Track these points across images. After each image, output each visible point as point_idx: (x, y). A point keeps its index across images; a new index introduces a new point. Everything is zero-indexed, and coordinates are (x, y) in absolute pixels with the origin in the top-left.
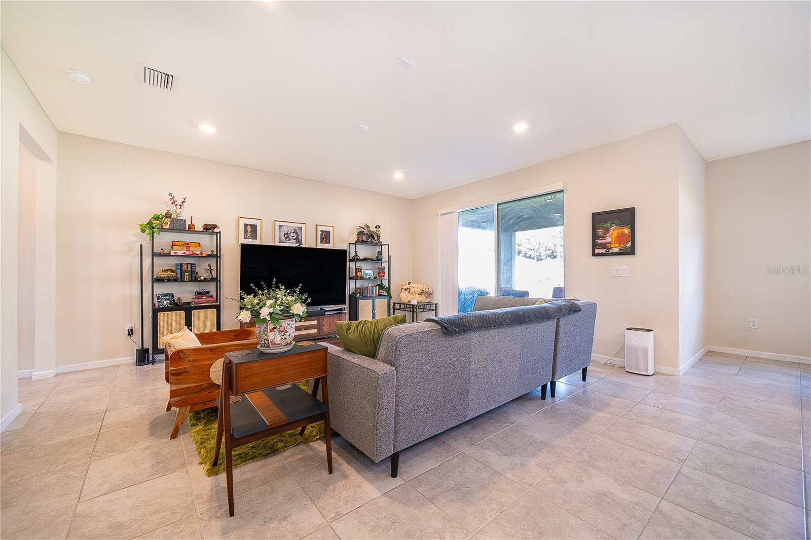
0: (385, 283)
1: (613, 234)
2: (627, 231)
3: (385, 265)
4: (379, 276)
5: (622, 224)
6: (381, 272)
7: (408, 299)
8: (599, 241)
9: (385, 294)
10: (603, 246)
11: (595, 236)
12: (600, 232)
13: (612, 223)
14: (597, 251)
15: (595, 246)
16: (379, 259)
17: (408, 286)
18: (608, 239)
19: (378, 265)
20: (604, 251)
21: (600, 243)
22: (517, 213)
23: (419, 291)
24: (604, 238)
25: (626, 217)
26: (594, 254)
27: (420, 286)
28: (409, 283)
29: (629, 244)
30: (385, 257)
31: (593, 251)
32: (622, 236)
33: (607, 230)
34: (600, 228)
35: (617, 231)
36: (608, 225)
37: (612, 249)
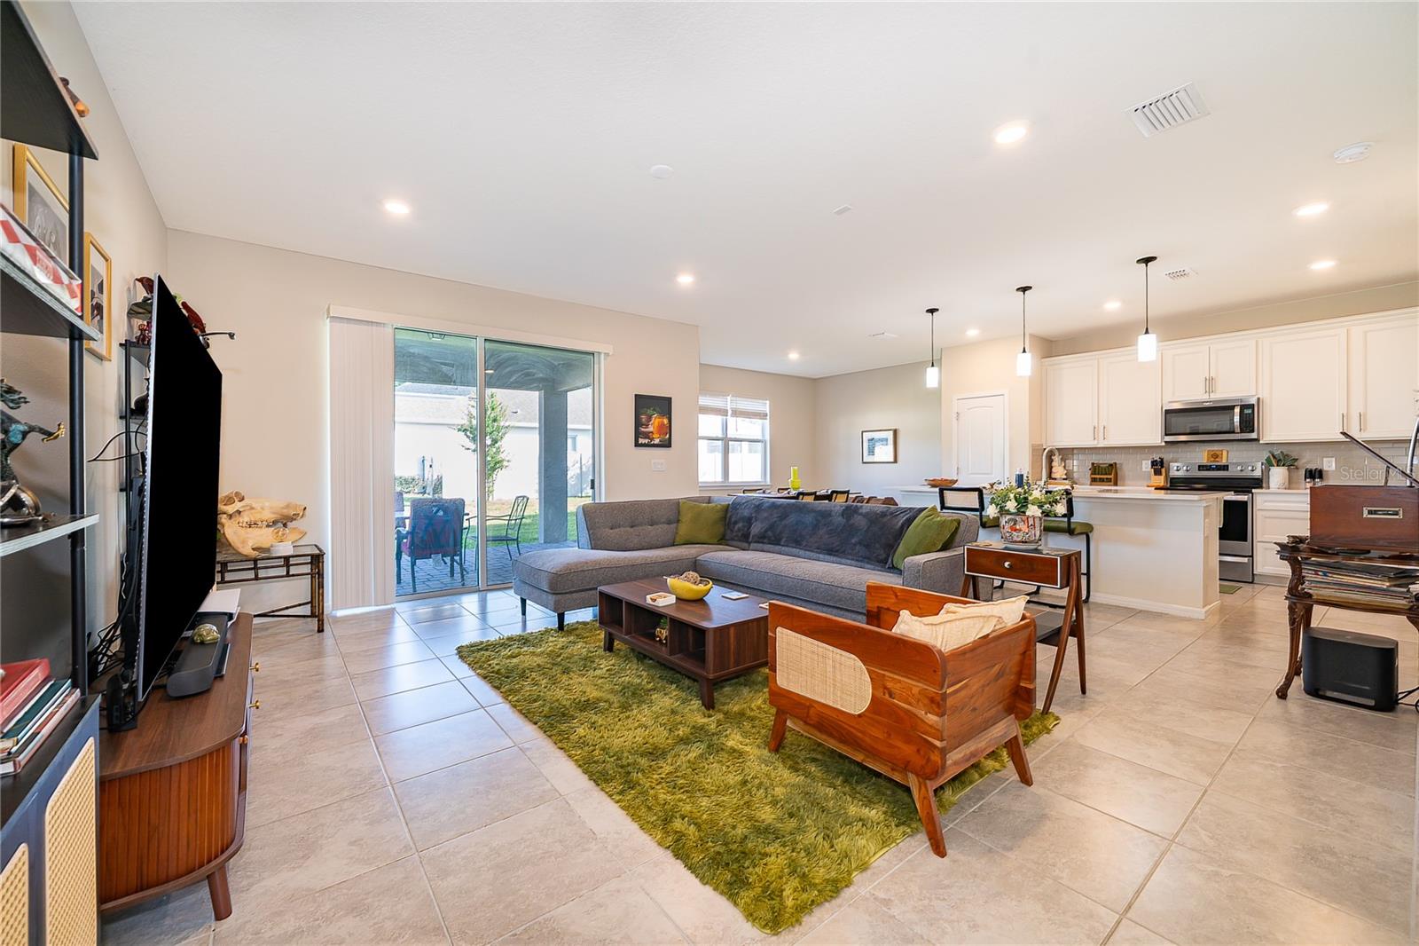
1: (656, 424)
2: (666, 421)
5: (661, 414)
8: (642, 429)
10: (646, 435)
11: (638, 424)
12: (644, 418)
13: (654, 410)
14: (639, 439)
15: (638, 434)
18: (651, 429)
20: (646, 441)
21: (643, 432)
24: (647, 426)
25: (663, 405)
26: (637, 445)
29: (668, 436)
31: (636, 440)
32: (661, 426)
33: (650, 418)
34: (642, 414)
35: (657, 420)
36: (650, 412)
37: (652, 439)
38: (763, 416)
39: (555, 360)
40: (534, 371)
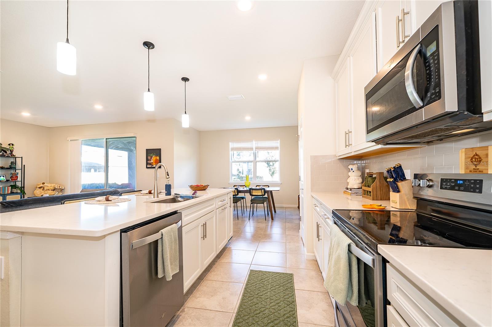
0: (19, 184)
1: (154, 159)
2: (158, 158)
3: (19, 172)
4: (11, 179)
5: (156, 155)
6: (14, 177)
7: (42, 194)
8: (149, 162)
9: (19, 191)
10: (150, 164)
11: (147, 160)
12: (149, 158)
13: (153, 154)
14: (148, 166)
15: (147, 164)
16: (12, 167)
17: (42, 185)
18: (152, 161)
19: (12, 171)
20: (150, 166)
21: (149, 163)
22: (116, 145)
23: (52, 188)
24: (150, 160)
25: (157, 152)
26: (147, 168)
27: (53, 185)
28: (43, 183)
30: (19, 165)
31: (147, 166)
32: (156, 160)
33: (151, 157)
34: (149, 156)
35: (155, 158)
36: (151, 155)
37: (153, 165)
38: (276, 148)
39: (125, 141)
40: (119, 146)
